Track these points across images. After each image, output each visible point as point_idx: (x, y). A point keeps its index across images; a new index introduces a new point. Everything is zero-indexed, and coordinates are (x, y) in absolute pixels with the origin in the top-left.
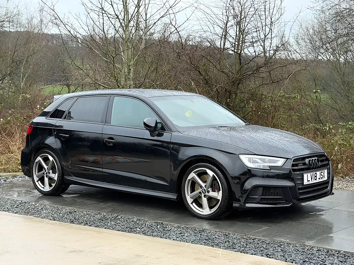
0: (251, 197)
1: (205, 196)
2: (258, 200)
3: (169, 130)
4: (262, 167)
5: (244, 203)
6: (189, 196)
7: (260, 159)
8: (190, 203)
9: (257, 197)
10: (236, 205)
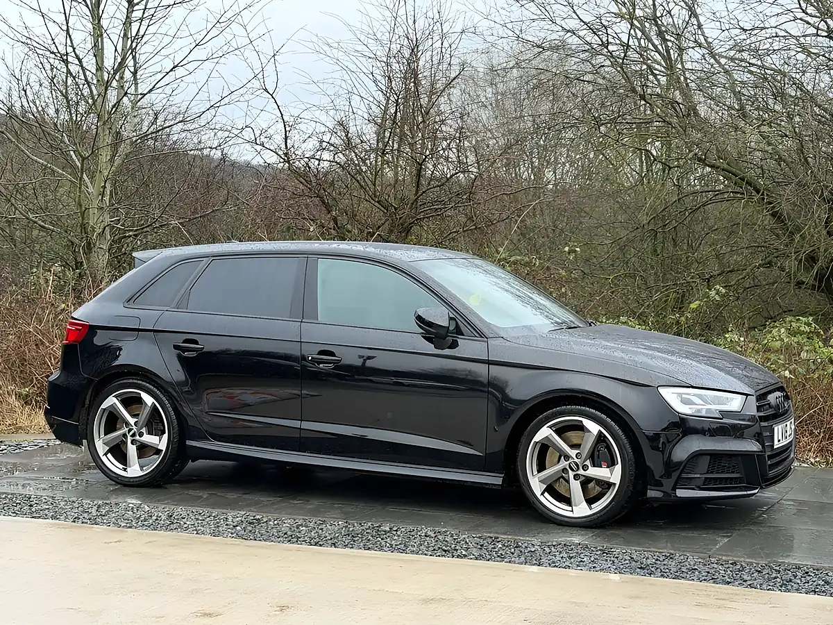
0: (684, 475)
1: (576, 477)
2: (700, 483)
3: (477, 335)
4: (703, 414)
5: (672, 490)
6: (536, 479)
7: (699, 396)
8: (538, 493)
9: (698, 476)
10: (652, 493)
